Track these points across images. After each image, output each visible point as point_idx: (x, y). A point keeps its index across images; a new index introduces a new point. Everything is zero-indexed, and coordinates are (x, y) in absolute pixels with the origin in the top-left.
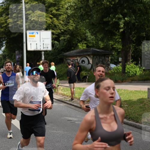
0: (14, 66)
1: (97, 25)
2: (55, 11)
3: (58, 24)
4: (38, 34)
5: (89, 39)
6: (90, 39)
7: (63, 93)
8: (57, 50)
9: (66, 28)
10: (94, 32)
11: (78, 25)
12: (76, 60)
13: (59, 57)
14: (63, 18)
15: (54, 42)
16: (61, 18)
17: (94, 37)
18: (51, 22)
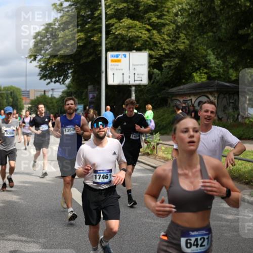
0: (86, 111)
1: (228, 41)
2: (156, 19)
3: (161, 41)
4: (125, 57)
5: (211, 65)
6: (213, 65)
7: (165, 156)
8: (158, 84)
9: (173, 46)
10: (222, 54)
11: (195, 42)
12: (188, 102)
13: (160, 96)
14: (168, 30)
15: (152, 70)
16: (164, 30)
17: (222, 62)
18: (148, 37)
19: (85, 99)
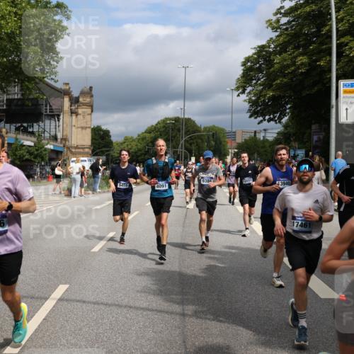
19: (307, 142)
